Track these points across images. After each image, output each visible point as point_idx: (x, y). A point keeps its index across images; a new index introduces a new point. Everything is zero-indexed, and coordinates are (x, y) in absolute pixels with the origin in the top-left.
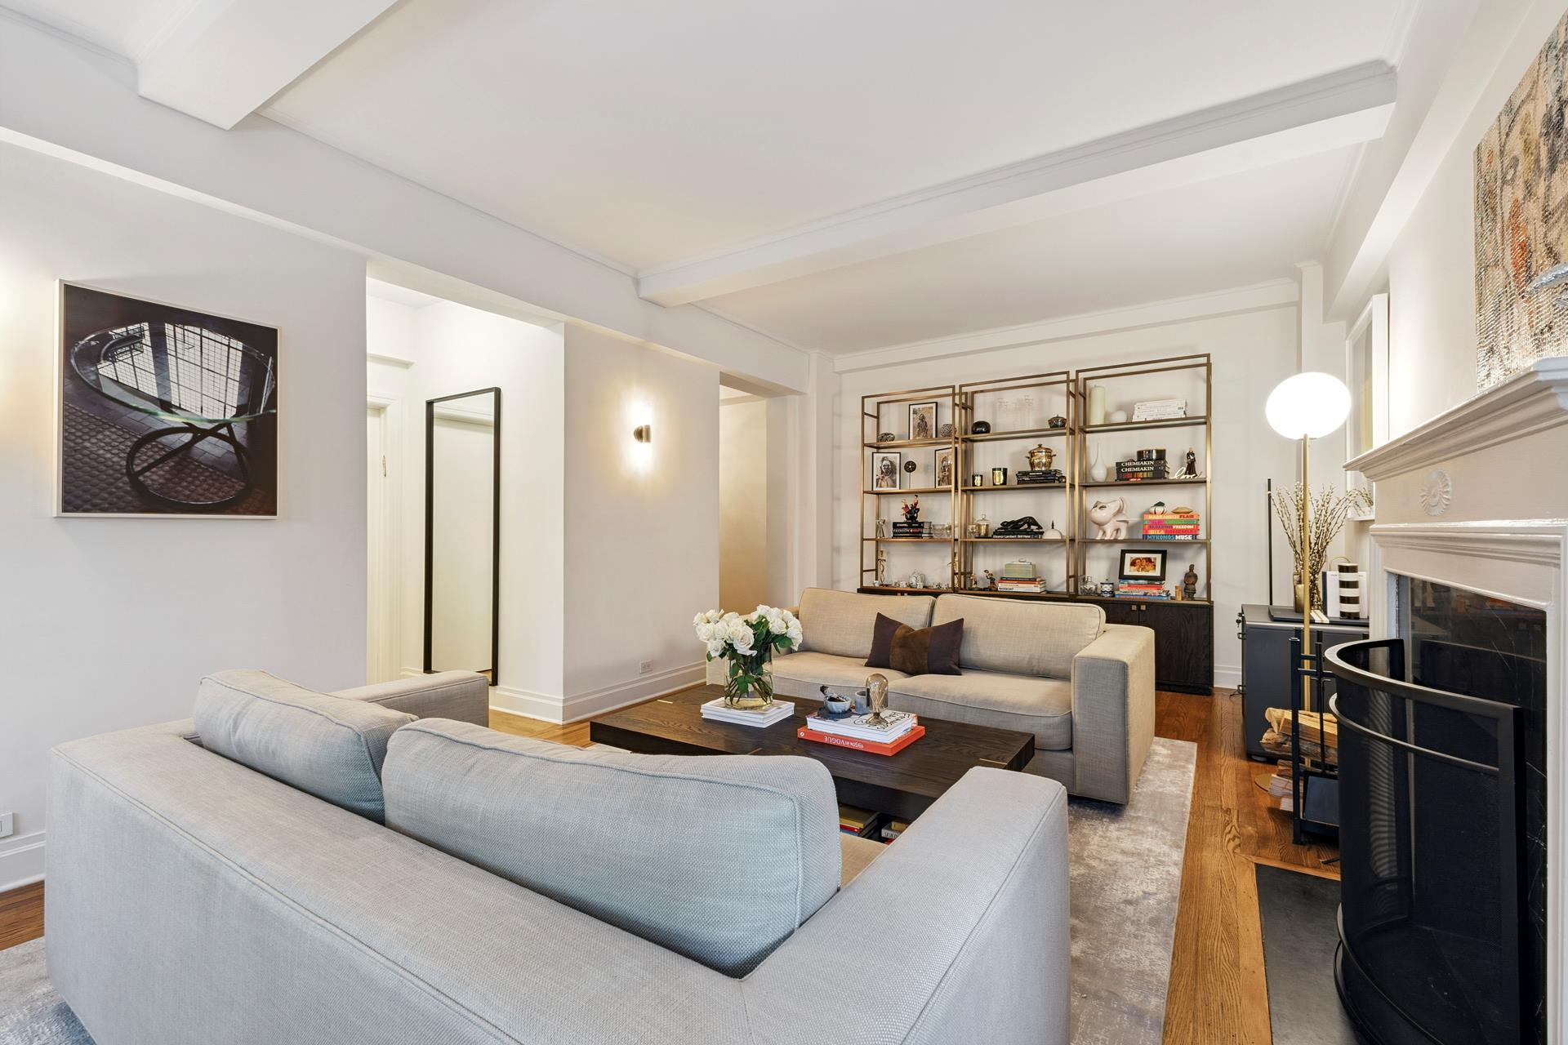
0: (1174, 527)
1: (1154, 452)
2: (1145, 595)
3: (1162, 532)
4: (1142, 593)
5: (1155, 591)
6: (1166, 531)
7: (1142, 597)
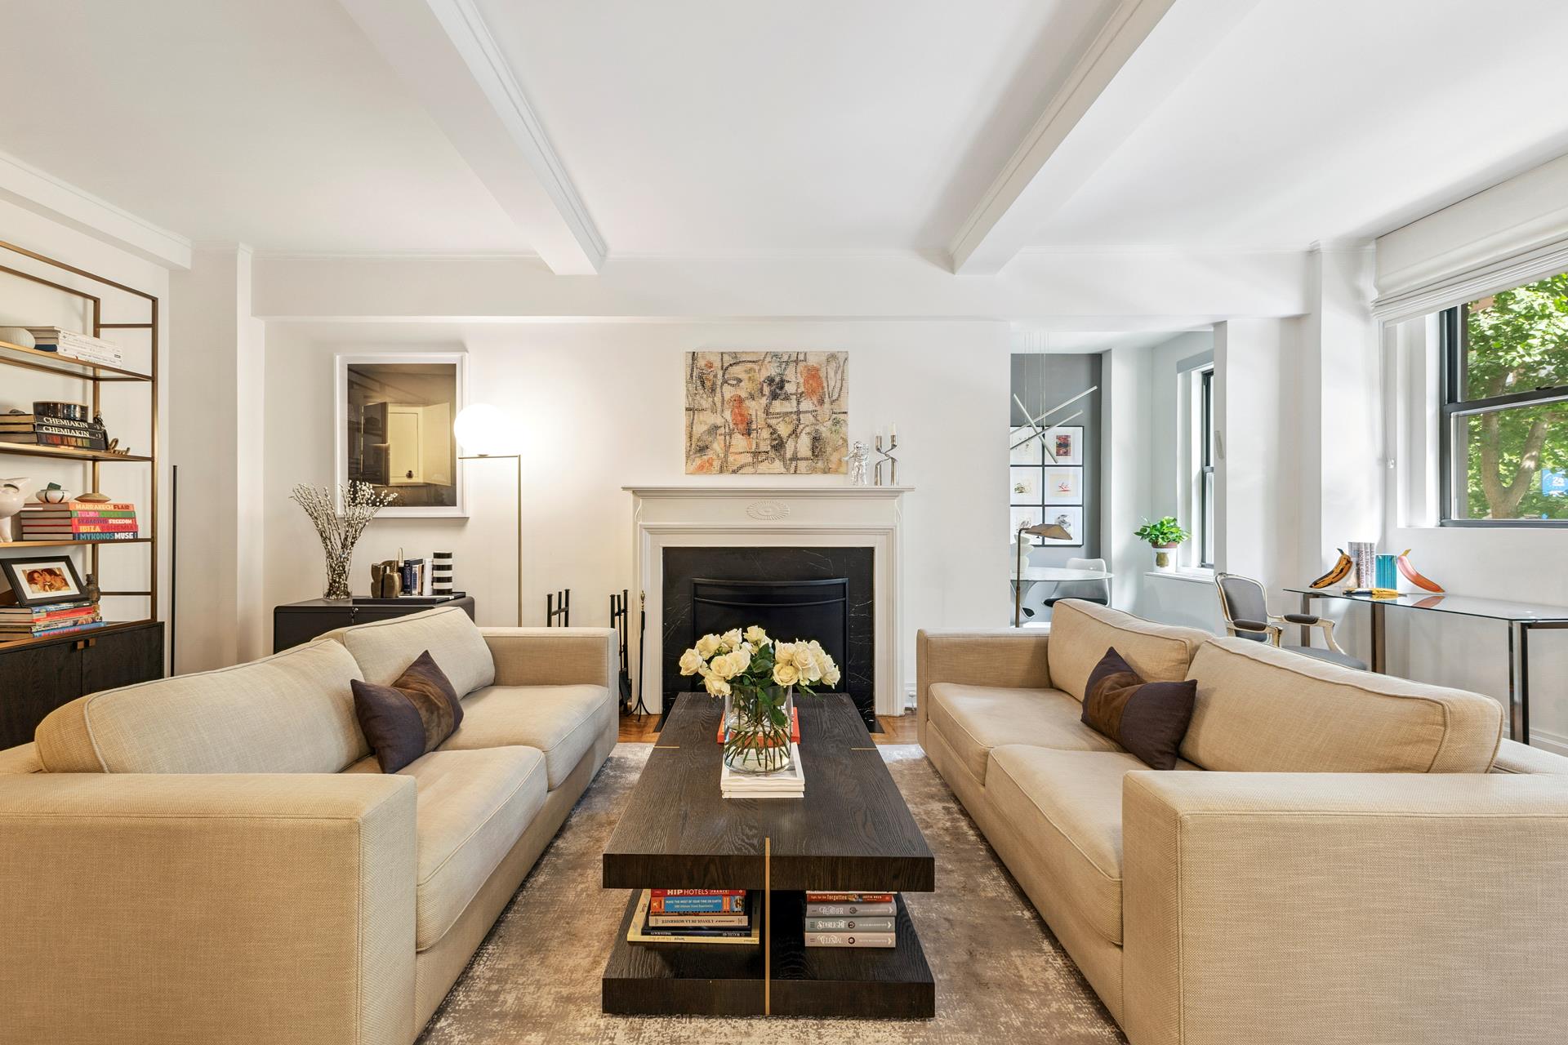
0: (110, 521)
1: (78, 409)
2: (75, 624)
3: (98, 529)
4: (69, 623)
5: (86, 617)
6: (102, 528)
7: (72, 629)
